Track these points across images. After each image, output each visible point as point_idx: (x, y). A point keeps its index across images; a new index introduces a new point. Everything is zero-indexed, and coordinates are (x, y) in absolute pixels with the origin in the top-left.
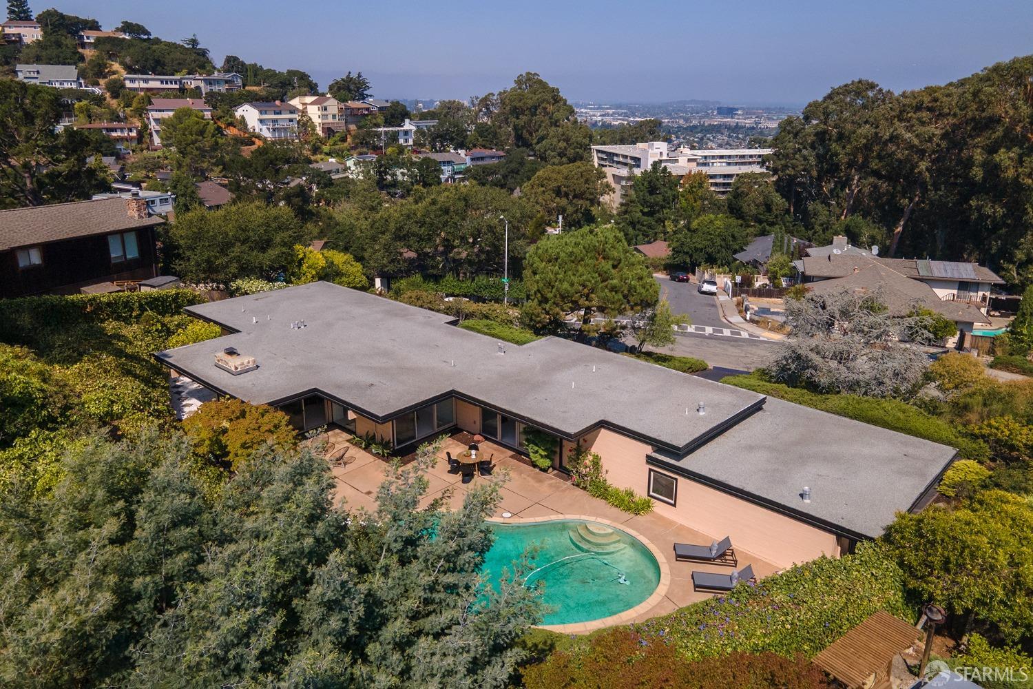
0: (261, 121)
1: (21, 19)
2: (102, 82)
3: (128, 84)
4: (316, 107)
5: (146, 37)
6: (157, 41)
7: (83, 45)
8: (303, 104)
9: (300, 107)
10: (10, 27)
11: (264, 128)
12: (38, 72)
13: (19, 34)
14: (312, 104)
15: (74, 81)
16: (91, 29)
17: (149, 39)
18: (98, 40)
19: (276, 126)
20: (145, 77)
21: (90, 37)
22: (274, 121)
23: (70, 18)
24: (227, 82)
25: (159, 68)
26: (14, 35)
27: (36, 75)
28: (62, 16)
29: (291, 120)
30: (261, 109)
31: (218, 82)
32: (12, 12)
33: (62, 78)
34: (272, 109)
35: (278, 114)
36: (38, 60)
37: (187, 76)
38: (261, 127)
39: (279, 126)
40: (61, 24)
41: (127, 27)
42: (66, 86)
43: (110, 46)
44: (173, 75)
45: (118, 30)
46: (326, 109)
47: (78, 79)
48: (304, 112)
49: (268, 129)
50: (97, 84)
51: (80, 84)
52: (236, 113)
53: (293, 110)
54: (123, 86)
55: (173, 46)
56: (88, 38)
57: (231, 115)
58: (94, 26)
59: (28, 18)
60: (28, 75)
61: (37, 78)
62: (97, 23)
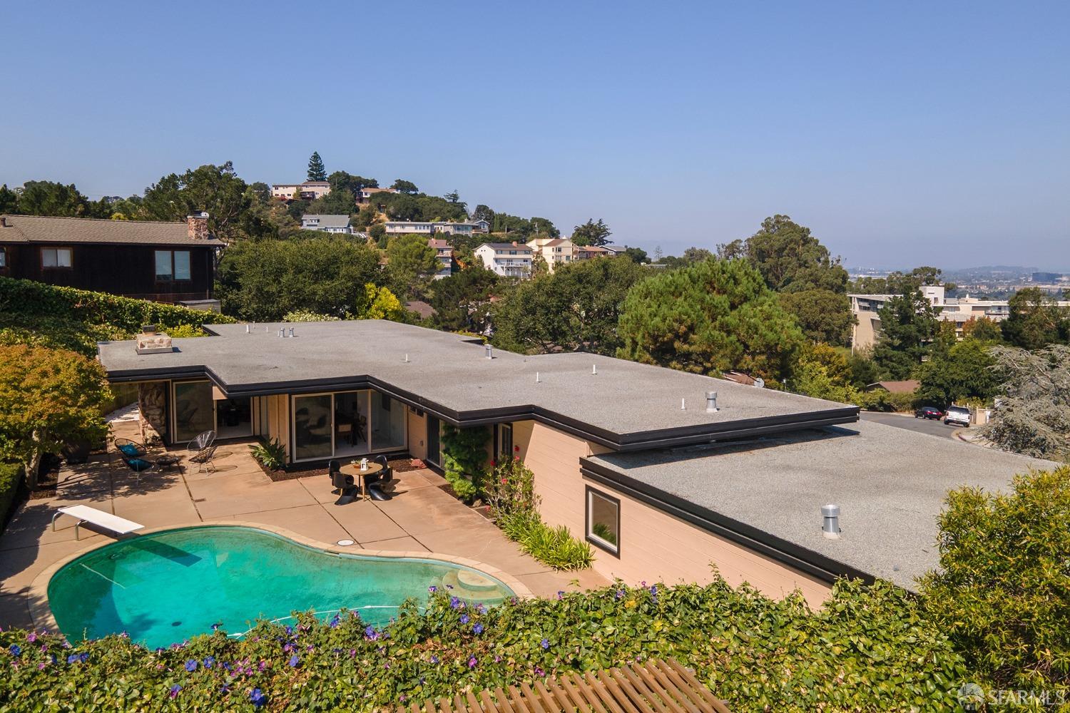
0: (497, 260)
1: (317, 180)
2: (368, 229)
3: (388, 230)
4: (550, 249)
5: (414, 193)
6: (423, 195)
7: (361, 200)
8: (540, 246)
9: (536, 249)
10: (307, 186)
11: (499, 267)
12: (318, 221)
13: (313, 192)
14: (548, 245)
15: (345, 228)
16: (371, 187)
17: (416, 194)
18: (373, 195)
19: (510, 266)
20: (403, 223)
21: (367, 193)
22: (509, 260)
23: (354, 178)
24: (474, 227)
25: (417, 216)
26: (309, 192)
27: (316, 223)
28: (348, 176)
29: (525, 260)
30: (498, 249)
31: (466, 227)
32: (311, 175)
33: (337, 225)
34: (509, 249)
35: (513, 254)
36: (322, 211)
37: (439, 222)
38: (496, 265)
39: (513, 266)
40: (346, 183)
41: (400, 185)
42: (338, 231)
43: (382, 200)
44: (428, 221)
45: (392, 187)
46: (560, 250)
47: (349, 226)
48: (539, 254)
49: (502, 268)
50: (365, 230)
51: (350, 230)
52: (475, 254)
53: (529, 251)
54: (383, 231)
55: (437, 199)
56: (366, 194)
57: (470, 255)
58: (373, 184)
59: (323, 180)
60: (310, 223)
61: (316, 225)
62: (376, 182)
